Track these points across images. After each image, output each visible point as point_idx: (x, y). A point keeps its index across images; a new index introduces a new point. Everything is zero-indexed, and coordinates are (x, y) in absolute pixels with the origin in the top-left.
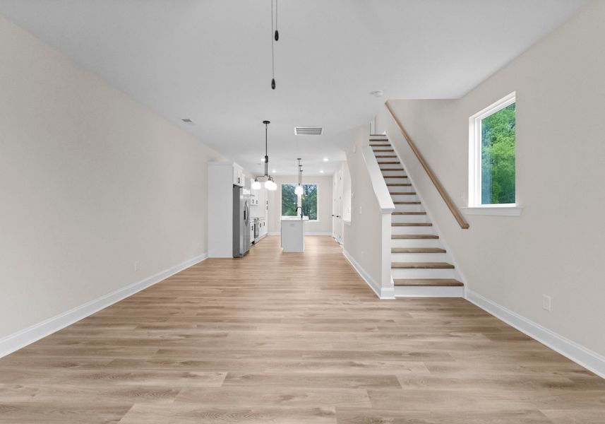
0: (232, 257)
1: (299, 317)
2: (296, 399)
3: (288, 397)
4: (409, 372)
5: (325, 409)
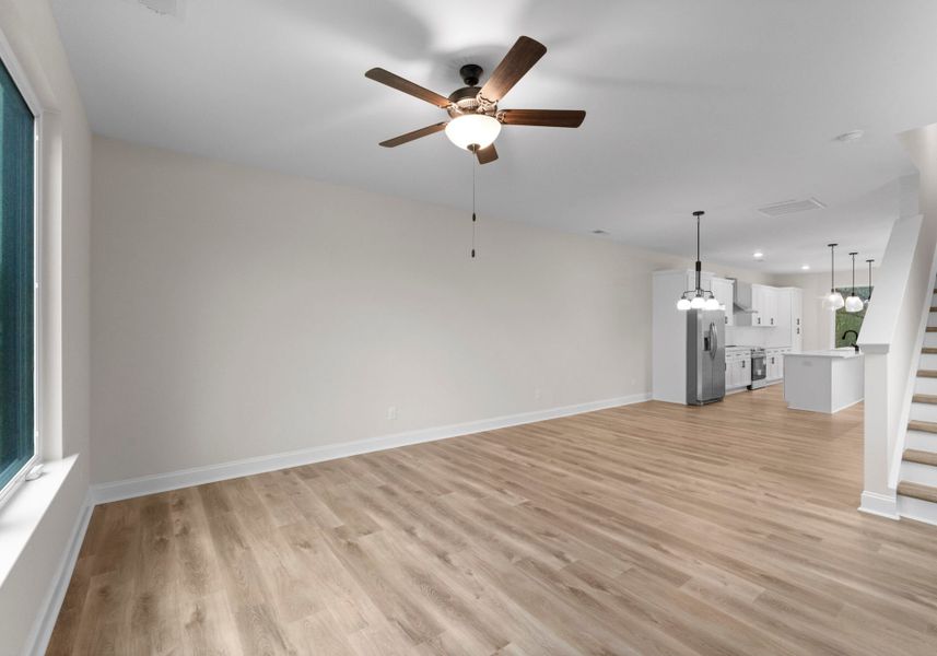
0: (685, 403)
1: (669, 488)
2: (555, 539)
3: (548, 534)
4: (721, 585)
5: (568, 556)
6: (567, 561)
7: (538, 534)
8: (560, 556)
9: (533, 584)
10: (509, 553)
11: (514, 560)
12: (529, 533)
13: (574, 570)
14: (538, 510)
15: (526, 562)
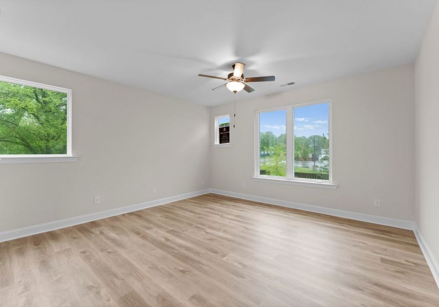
6: (205, 232)
7: (216, 239)
8: (207, 233)
9: (216, 226)
10: (225, 231)
11: (222, 230)
12: (219, 240)
13: (203, 229)
14: (216, 253)
15: (219, 230)
